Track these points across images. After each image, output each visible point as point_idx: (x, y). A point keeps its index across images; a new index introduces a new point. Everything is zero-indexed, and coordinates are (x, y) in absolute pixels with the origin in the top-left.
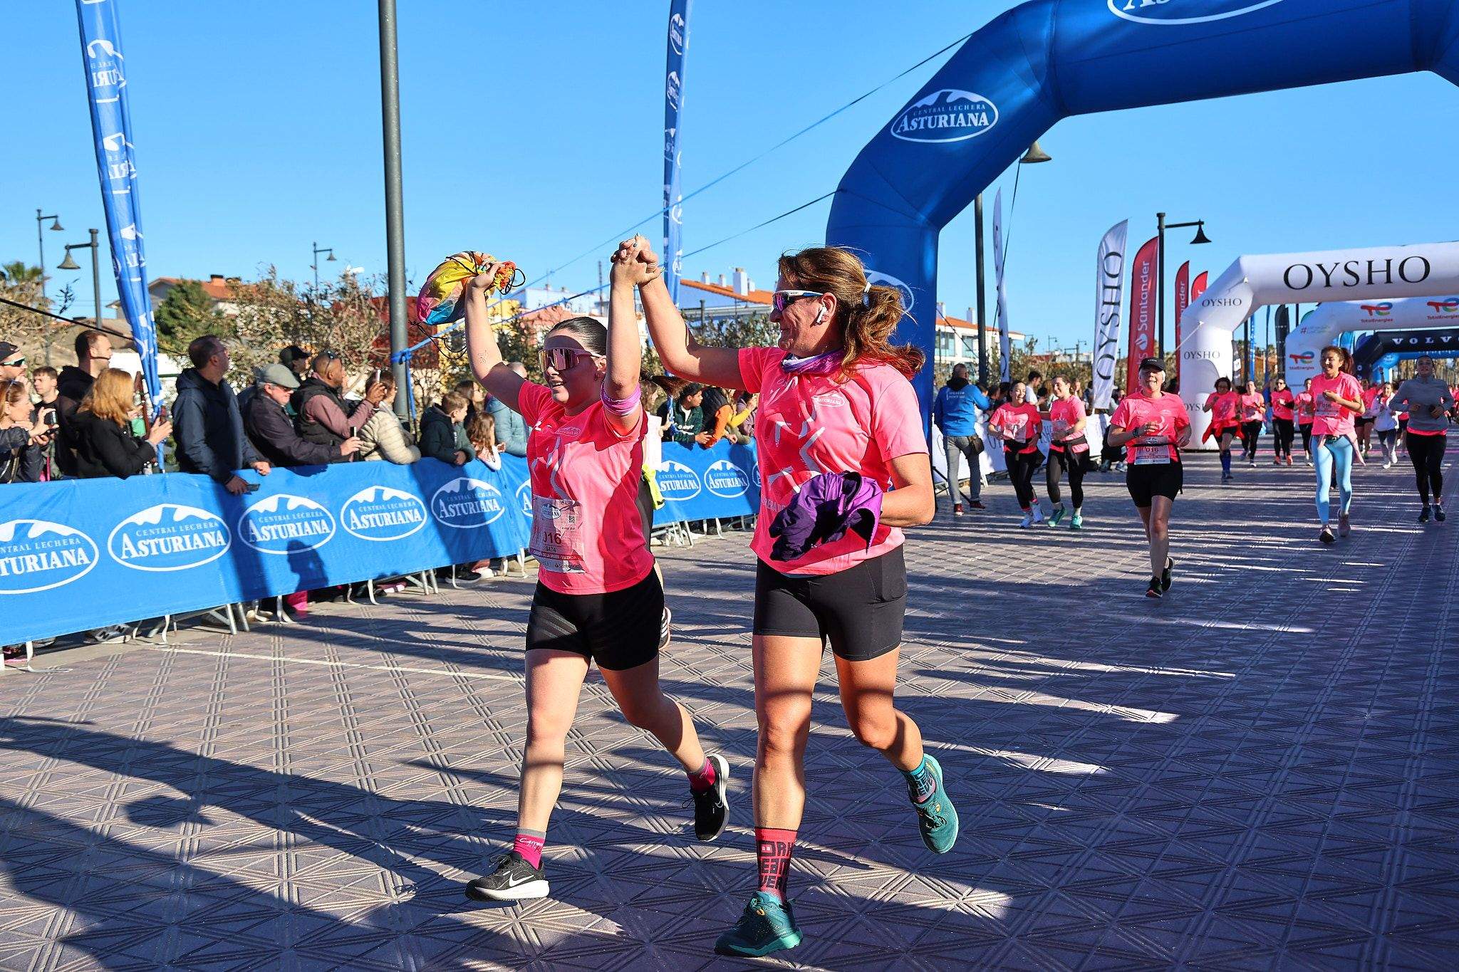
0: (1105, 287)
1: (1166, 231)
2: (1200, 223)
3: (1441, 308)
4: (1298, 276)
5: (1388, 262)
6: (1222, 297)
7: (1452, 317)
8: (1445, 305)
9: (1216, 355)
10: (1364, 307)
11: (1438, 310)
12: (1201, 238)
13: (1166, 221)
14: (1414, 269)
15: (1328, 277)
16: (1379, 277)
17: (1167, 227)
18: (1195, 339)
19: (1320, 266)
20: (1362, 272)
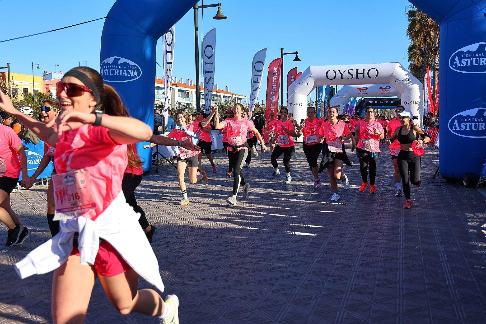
0: (255, 75)
1: (284, 56)
2: (297, 53)
3: (384, 90)
4: (331, 74)
5: (364, 70)
6: (303, 82)
7: (388, 93)
8: (385, 88)
9: (301, 105)
10: (358, 89)
11: (383, 91)
12: (297, 59)
13: (284, 52)
14: (373, 73)
15: (342, 75)
16: (360, 76)
17: (285, 54)
18: (293, 98)
19: (339, 71)
20: (354, 73)
